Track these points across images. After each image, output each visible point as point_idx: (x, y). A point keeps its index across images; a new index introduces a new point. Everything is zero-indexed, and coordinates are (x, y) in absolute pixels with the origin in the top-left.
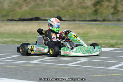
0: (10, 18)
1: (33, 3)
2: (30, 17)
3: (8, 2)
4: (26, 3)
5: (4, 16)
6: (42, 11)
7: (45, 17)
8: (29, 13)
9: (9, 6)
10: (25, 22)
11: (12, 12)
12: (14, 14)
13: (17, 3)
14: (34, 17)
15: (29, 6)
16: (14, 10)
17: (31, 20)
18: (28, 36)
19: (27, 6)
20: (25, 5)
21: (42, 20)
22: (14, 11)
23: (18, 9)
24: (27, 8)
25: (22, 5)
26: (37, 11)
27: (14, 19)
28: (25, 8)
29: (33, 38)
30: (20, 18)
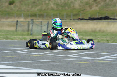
0: (81, 17)
1: (102, 3)
2: (100, 17)
3: (79, 2)
4: (96, 3)
5: (74, 15)
6: (111, 10)
7: (115, 17)
8: (99, 13)
9: (80, 6)
11: (82, 12)
12: (85, 14)
13: (87, 3)
14: (104, 16)
15: (99, 6)
16: (85, 10)
17: (100, 19)
18: (97, 34)
19: (97, 6)
20: (95, 5)
21: (111, 19)
22: (85, 11)
23: (88, 9)
24: (97, 8)
25: (92, 5)
26: (107, 10)
27: (85, 18)
28: (95, 8)
29: (102, 36)
30: (90, 17)
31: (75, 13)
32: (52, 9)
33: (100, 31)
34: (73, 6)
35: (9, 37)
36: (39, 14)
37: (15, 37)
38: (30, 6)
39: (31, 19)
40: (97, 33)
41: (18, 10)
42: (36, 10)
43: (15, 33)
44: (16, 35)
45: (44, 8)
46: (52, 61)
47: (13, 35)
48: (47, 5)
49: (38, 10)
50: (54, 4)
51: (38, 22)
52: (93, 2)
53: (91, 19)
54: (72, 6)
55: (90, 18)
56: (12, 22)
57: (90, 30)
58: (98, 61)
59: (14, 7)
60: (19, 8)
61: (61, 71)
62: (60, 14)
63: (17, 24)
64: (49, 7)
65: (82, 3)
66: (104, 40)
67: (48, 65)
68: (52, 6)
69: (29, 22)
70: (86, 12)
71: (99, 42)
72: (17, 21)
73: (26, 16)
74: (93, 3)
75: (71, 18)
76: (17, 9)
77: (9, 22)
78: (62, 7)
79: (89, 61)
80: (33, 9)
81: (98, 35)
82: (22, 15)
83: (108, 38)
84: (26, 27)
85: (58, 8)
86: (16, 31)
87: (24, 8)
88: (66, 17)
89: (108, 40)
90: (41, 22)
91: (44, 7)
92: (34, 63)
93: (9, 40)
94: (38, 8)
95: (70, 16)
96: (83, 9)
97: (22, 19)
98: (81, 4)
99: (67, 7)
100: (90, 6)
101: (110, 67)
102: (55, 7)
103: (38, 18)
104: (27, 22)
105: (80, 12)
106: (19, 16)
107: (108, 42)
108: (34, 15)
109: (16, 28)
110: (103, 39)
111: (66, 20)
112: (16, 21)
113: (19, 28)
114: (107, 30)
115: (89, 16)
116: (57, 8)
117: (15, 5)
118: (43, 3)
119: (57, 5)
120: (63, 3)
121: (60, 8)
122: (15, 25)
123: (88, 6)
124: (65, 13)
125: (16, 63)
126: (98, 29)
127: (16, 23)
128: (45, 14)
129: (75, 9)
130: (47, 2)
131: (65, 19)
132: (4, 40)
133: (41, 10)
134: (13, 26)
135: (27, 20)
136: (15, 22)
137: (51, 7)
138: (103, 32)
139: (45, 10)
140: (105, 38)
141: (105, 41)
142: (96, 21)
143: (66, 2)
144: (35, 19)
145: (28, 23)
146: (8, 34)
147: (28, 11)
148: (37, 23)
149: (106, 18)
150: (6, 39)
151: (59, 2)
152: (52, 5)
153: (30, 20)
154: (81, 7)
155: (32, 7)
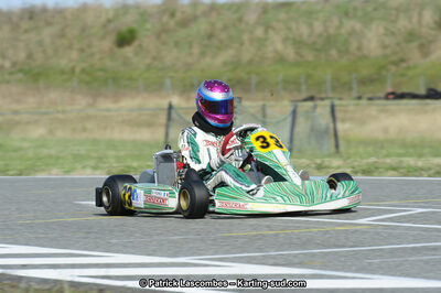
31: (365, 72)
32: (280, 59)
34: (359, 48)
38: (196, 50)
41: (149, 67)
42: (216, 63)
45: (246, 56)
48: (261, 43)
49: (225, 64)
50: (285, 40)
52: (432, 29)
53: (435, 95)
54: (354, 45)
59: (136, 54)
60: (154, 58)
62: (309, 77)
64: (269, 52)
65: (393, 34)
68: (279, 46)
70: (408, 68)
74: (433, 32)
76: (148, 61)
78: (317, 50)
80: (208, 60)
82: (168, 82)
85: (301, 56)
88: (334, 89)
91: (248, 53)
94: (227, 55)
95: (347, 87)
96: (394, 58)
98: (388, 40)
99: (334, 52)
100: (421, 46)
102: (290, 53)
105: (383, 67)
106: (156, 87)
116: (297, 54)
117: (140, 46)
118: (246, 37)
119: (298, 43)
120: (320, 35)
121: (309, 56)
123: (414, 44)
124: (327, 75)
128: (254, 79)
129: (365, 57)
130: (259, 32)
131: (330, 95)
133: (235, 64)
137: (276, 52)
139: (250, 62)
143: (332, 31)
147: (188, 67)
151: (304, 30)
152: (277, 44)
154: (388, 51)
155: (203, 54)
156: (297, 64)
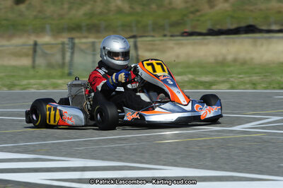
0: (188, 29)
2: (233, 27)
5: (173, 25)
6: (261, 10)
7: (270, 25)
8: (232, 17)
10: (222, 37)
11: (191, 16)
12: (198, 20)
14: (243, 24)
16: (198, 11)
17: (236, 31)
18: (228, 69)
21: (261, 31)
22: (198, 14)
23: (205, 8)
26: (251, 11)
27: (198, 30)
28: (222, 6)
29: (240, 74)
30: (210, 27)
31: (174, 18)
32: (120, 11)
33: (235, 60)
34: (170, 3)
35: (17, 82)
36: (88, 25)
37: (32, 81)
38: (66, 6)
39: (70, 38)
40: (229, 66)
41: (36, 17)
42: (79, 14)
43: (32, 72)
44: (34, 77)
45: (98, 10)
46: (120, 139)
47: (26, 78)
49: (85, 14)
51: (85, 43)
53: (213, 33)
54: (167, 1)
55: (210, 30)
56: (24, 45)
57: (212, 59)
58: (231, 136)
59: (28, 9)
60: (40, 12)
61: (144, 161)
62: (138, 22)
63: (35, 51)
64: (112, 7)
66: (244, 83)
67: (113, 148)
68: (119, 3)
69: (63, 44)
70: (201, 16)
71: (232, 88)
72: (35, 44)
73: (58, 31)
75: (166, 33)
76: (35, 13)
77: (17, 46)
78: (144, 5)
79: (211, 136)
80: (73, 12)
81: (231, 72)
82: (48, 27)
83: (255, 78)
84: (58, 58)
85: (133, 9)
86: (34, 67)
87: (50, 9)
88: (154, 30)
89: (254, 84)
90: (93, 44)
91: (99, 7)
92: (78, 144)
93: (17, 91)
94: (86, 9)
95: (162, 28)
96: (192, 9)
97: (46, 39)
99: (154, 6)
100: (209, 2)
101: (260, 149)
102: (126, 7)
103: (85, 34)
104: (58, 44)
105: (185, 15)
106: (40, 30)
107: (254, 89)
108: (77, 28)
109: (34, 61)
110: (242, 80)
111: (153, 36)
112: (31, 42)
113: (40, 61)
114: (252, 59)
115: (209, 25)
116: (130, 7)
117: (30, 4)
121: (138, 9)
122: (31, 52)
124: (149, 20)
125: (34, 146)
126: (230, 57)
127: (32, 47)
128: (103, 24)
129: (174, 9)
131: (152, 34)
132: (5, 90)
133: (91, 15)
134: (27, 55)
135: (60, 40)
136: (30, 45)
137: (117, 6)
138: (244, 63)
139: (101, 13)
140: (247, 79)
141: (248, 86)
142: (226, 38)
144: (79, 38)
145: (60, 46)
146: (13, 76)
147: (61, 17)
148: (83, 47)
149: (250, 29)
150: (10, 89)
153: (66, 40)
154: (189, 5)
155: (70, 8)
156: (130, 14)
